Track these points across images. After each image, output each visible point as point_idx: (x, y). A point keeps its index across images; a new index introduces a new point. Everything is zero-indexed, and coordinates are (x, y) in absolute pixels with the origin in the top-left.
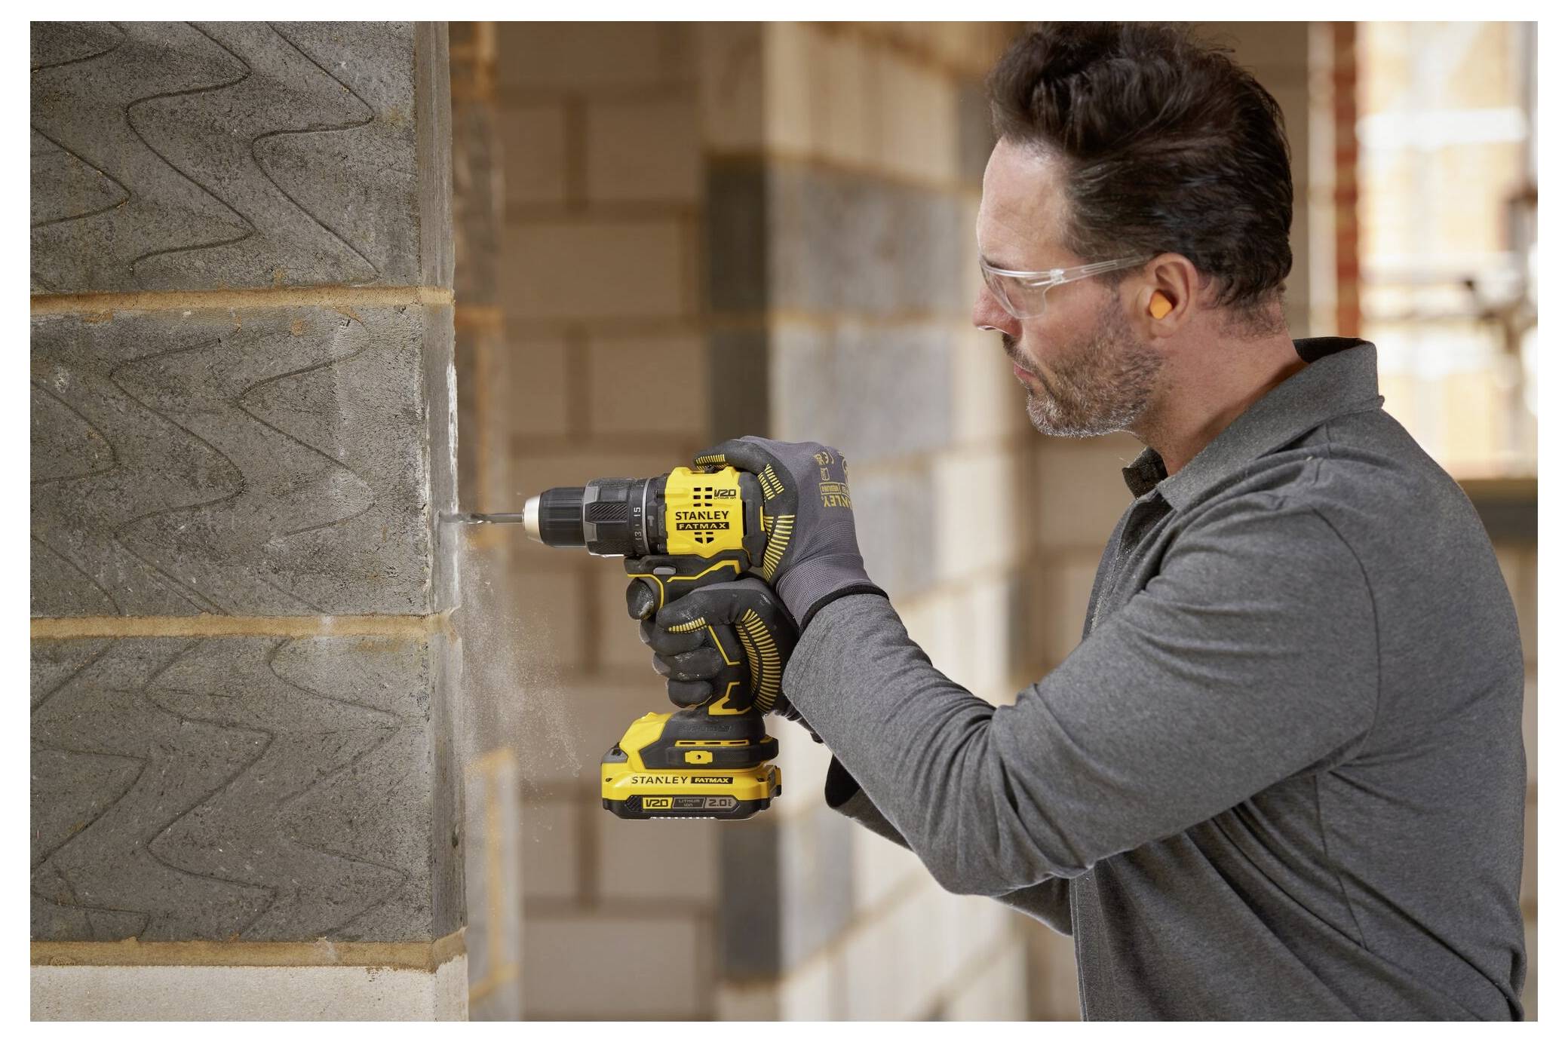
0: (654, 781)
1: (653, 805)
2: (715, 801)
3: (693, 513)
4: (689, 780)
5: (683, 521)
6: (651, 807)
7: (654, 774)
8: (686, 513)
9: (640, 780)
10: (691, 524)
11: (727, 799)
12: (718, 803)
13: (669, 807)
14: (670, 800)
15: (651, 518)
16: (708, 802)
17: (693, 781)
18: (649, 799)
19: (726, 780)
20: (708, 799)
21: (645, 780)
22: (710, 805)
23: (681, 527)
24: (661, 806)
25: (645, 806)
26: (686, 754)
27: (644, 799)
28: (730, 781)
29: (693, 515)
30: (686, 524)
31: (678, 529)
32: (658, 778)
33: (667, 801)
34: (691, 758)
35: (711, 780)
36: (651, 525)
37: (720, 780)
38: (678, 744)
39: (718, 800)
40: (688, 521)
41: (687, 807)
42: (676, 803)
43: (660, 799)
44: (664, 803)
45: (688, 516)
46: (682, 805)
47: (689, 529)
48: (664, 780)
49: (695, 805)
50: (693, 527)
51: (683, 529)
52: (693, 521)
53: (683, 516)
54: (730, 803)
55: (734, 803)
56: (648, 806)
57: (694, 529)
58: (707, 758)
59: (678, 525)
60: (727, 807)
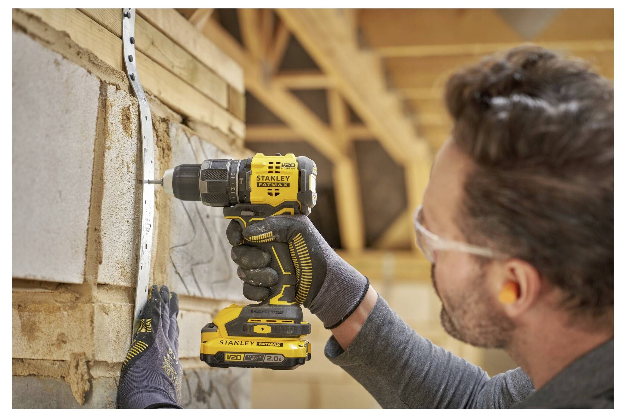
0: (234, 343)
1: (232, 359)
2: (271, 357)
3: (268, 176)
4: (255, 344)
5: (261, 181)
6: (230, 360)
7: (234, 339)
8: (263, 176)
9: (224, 342)
10: (266, 183)
11: (279, 356)
12: (272, 358)
13: (242, 360)
14: (243, 355)
15: (242, 179)
16: (267, 358)
17: (258, 344)
18: (229, 354)
19: (279, 345)
20: (267, 356)
21: (228, 343)
22: (268, 360)
23: (260, 185)
24: (237, 359)
25: (226, 359)
26: (255, 327)
27: (226, 355)
28: (281, 345)
29: (267, 178)
30: (263, 183)
31: (258, 186)
32: (236, 342)
33: (241, 356)
34: (257, 329)
35: (269, 344)
36: (241, 183)
37: (275, 344)
38: (249, 321)
39: (273, 356)
40: (264, 181)
41: (253, 360)
42: (247, 358)
43: (236, 355)
44: (239, 357)
45: (265, 178)
46: (250, 359)
47: (264, 186)
48: (239, 343)
49: (258, 359)
50: (267, 185)
51: (261, 186)
52: (267, 181)
53: (261, 178)
54: (280, 359)
55: (283, 359)
56: (228, 359)
57: (268, 186)
58: (268, 330)
59: (258, 183)
60: (278, 361)
